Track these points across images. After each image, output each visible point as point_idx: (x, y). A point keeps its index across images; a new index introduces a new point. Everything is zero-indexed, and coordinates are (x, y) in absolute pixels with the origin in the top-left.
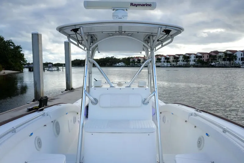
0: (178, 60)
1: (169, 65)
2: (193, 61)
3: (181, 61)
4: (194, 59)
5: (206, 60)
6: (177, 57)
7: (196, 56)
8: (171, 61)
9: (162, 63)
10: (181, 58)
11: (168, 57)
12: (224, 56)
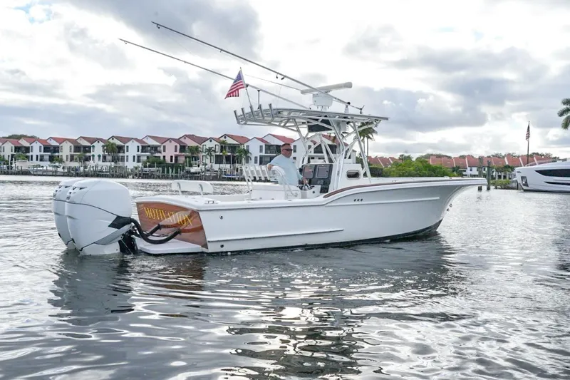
0: (88, 154)
1: (60, 170)
2: (134, 161)
3: (96, 158)
4: (136, 153)
5: (172, 157)
6: (85, 147)
7: (143, 147)
8: (64, 158)
9: (35, 162)
10: (98, 150)
11: (54, 143)
12: (218, 149)
